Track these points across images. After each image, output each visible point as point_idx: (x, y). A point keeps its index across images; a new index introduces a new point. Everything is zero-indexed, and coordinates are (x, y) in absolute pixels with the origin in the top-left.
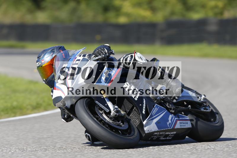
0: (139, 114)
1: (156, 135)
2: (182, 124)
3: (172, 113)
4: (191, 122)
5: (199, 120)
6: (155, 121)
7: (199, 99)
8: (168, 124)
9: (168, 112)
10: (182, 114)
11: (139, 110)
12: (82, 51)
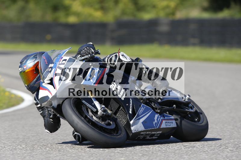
0: (126, 114)
1: (142, 135)
2: (168, 124)
3: (157, 113)
4: (176, 121)
5: (183, 120)
6: (142, 120)
7: (184, 99)
8: (154, 123)
9: (154, 112)
10: (168, 114)
11: (126, 110)
12: (68, 50)
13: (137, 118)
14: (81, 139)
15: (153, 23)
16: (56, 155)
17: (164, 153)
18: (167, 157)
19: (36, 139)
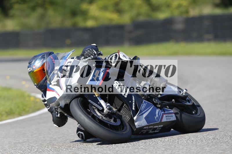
0: (129, 111)
2: (168, 118)
3: (158, 108)
4: (176, 115)
5: (183, 113)
7: (181, 93)
8: (156, 118)
9: (155, 107)
10: (168, 108)
11: (129, 107)
12: (72, 53)
13: (140, 114)
14: (84, 138)
15: (169, 22)
19: (63, 140)
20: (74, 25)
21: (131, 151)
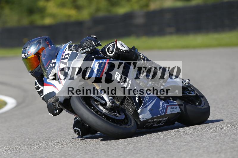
0: (132, 103)
1: (150, 122)
3: (162, 99)
4: (180, 107)
5: (187, 105)
6: (149, 108)
7: (184, 84)
8: (160, 110)
10: (171, 100)
12: (69, 44)
13: (144, 106)
16: (41, 153)
17: (149, 140)
18: (152, 143)
20: (32, 23)
21: (93, 147)
